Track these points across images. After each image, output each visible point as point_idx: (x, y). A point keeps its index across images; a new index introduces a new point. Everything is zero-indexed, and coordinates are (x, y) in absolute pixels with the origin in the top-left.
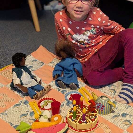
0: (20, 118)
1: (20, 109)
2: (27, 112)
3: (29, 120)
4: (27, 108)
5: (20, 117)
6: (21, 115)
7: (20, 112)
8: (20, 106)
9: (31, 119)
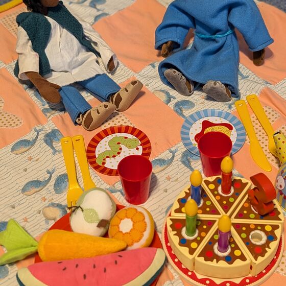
0: (22, 195)
1: (30, 159)
2: (48, 172)
3: (48, 206)
4: (50, 156)
5: (24, 190)
6: (27, 184)
7: (25, 170)
8: (33, 149)
9: (53, 205)
